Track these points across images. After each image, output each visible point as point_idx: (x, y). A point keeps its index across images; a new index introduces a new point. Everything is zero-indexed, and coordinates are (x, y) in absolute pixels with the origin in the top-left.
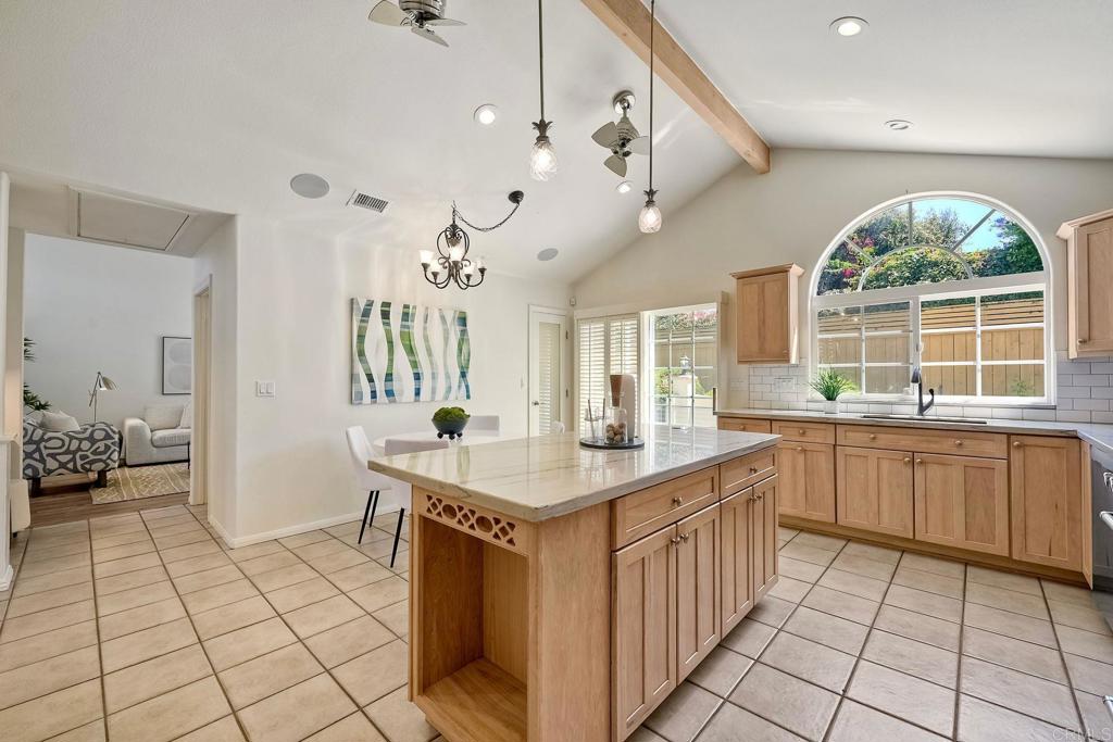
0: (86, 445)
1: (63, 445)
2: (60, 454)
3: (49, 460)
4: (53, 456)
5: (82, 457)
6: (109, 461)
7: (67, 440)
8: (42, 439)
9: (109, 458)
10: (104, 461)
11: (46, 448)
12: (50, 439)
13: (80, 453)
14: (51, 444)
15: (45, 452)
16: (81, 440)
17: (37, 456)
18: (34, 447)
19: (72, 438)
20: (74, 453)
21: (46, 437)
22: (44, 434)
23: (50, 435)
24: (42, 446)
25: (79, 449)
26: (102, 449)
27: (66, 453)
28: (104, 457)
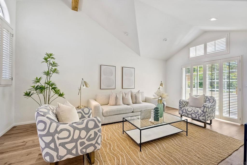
0: (83, 133)
1: (70, 135)
2: (67, 143)
3: (61, 148)
4: (63, 145)
5: (82, 144)
6: (96, 145)
7: (72, 130)
8: (56, 132)
9: (97, 142)
10: (94, 145)
11: (59, 139)
12: (62, 130)
13: (80, 141)
14: (61, 135)
15: (58, 142)
16: (80, 130)
17: (52, 145)
18: (51, 138)
19: (75, 128)
20: (76, 141)
21: (58, 130)
22: (57, 127)
23: (61, 127)
24: (56, 137)
25: (80, 137)
26: (93, 136)
27: (70, 142)
28: (93, 142)
